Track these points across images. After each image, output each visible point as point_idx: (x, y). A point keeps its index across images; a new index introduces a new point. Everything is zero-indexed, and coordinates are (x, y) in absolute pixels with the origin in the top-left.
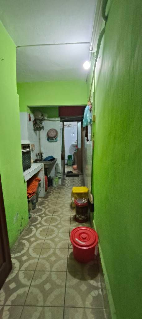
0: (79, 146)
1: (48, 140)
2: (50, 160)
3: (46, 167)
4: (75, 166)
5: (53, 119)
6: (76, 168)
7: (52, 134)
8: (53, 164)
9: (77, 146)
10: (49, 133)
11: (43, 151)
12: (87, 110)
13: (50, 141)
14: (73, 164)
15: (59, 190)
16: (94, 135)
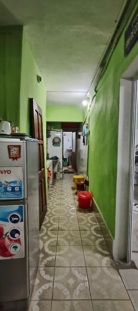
0: (74, 151)
1: (53, 145)
2: (55, 159)
3: (54, 163)
4: (70, 166)
5: (58, 130)
6: (71, 168)
7: (57, 141)
8: (57, 162)
9: (71, 151)
10: (54, 140)
11: (49, 152)
12: (84, 127)
13: (55, 145)
14: (68, 165)
15: (61, 181)
16: (89, 142)
